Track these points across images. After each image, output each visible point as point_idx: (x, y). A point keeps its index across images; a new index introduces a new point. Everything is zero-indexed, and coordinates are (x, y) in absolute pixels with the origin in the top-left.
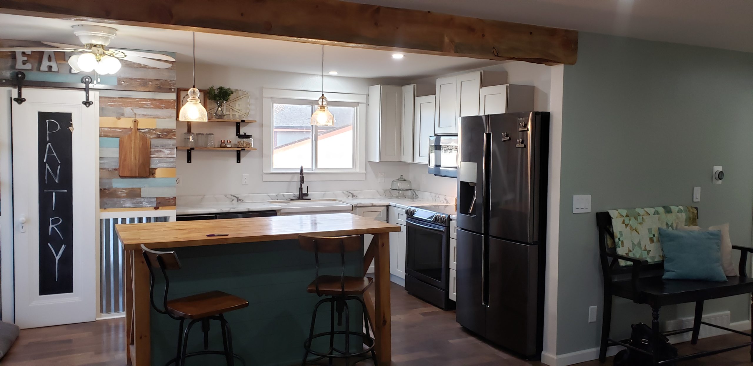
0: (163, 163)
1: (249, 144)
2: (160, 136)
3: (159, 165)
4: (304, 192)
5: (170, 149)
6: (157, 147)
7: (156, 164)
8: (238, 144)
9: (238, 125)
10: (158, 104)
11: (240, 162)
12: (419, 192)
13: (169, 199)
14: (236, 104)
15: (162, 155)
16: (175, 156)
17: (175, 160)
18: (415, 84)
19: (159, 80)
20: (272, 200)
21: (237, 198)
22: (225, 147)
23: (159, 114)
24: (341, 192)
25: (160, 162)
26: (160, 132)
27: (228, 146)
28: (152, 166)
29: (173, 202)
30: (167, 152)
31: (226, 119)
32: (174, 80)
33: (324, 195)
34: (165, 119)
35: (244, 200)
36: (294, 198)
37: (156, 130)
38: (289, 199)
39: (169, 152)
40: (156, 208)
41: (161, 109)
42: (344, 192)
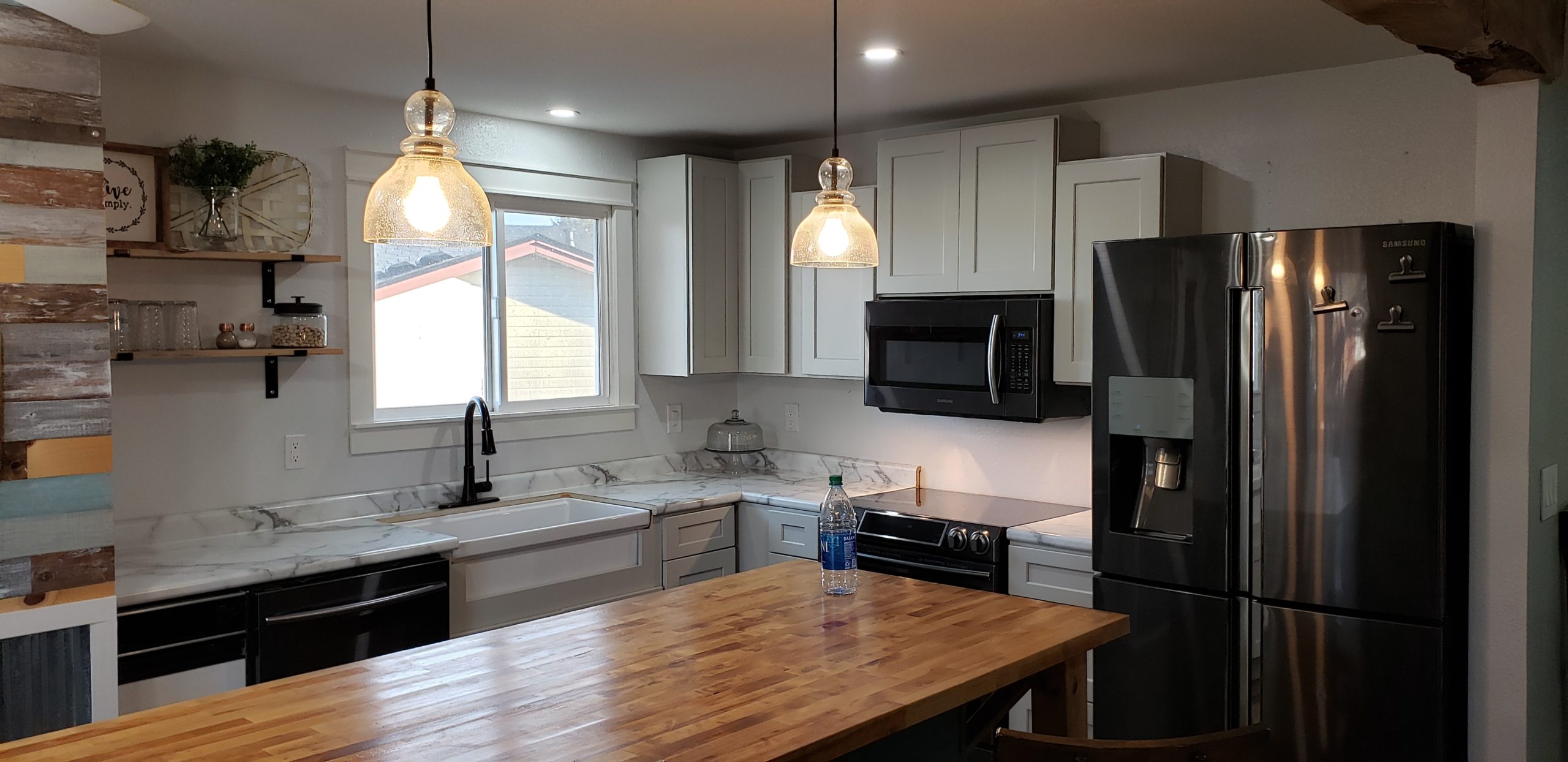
0: (59, 418)
1: (316, 334)
2: (42, 314)
3: (40, 427)
4: (479, 479)
5: (86, 362)
6: (30, 359)
7: (27, 424)
8: (279, 335)
9: (268, 271)
10: (29, 185)
11: (276, 396)
12: (778, 453)
13: (86, 557)
14: (262, 201)
15: (54, 389)
16: (108, 389)
17: (106, 406)
18: (789, 157)
19: (32, 91)
20: (382, 511)
21: (273, 518)
22: (236, 346)
23: (36, 226)
24: (576, 468)
25: (43, 417)
26: (41, 300)
27: (247, 342)
28: (14, 434)
29: (101, 567)
30: (73, 374)
31: (235, 251)
32: (93, 97)
33: (530, 482)
34: (63, 245)
35: (293, 521)
36: (445, 501)
37: (25, 289)
38: (433, 503)
39: (83, 375)
40: (34, 599)
41: (42, 205)
42: (584, 467)
